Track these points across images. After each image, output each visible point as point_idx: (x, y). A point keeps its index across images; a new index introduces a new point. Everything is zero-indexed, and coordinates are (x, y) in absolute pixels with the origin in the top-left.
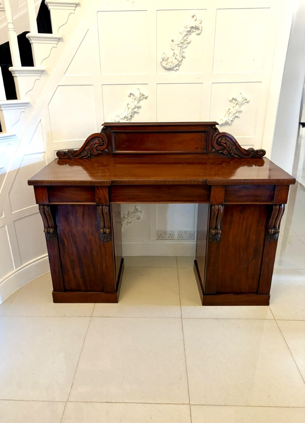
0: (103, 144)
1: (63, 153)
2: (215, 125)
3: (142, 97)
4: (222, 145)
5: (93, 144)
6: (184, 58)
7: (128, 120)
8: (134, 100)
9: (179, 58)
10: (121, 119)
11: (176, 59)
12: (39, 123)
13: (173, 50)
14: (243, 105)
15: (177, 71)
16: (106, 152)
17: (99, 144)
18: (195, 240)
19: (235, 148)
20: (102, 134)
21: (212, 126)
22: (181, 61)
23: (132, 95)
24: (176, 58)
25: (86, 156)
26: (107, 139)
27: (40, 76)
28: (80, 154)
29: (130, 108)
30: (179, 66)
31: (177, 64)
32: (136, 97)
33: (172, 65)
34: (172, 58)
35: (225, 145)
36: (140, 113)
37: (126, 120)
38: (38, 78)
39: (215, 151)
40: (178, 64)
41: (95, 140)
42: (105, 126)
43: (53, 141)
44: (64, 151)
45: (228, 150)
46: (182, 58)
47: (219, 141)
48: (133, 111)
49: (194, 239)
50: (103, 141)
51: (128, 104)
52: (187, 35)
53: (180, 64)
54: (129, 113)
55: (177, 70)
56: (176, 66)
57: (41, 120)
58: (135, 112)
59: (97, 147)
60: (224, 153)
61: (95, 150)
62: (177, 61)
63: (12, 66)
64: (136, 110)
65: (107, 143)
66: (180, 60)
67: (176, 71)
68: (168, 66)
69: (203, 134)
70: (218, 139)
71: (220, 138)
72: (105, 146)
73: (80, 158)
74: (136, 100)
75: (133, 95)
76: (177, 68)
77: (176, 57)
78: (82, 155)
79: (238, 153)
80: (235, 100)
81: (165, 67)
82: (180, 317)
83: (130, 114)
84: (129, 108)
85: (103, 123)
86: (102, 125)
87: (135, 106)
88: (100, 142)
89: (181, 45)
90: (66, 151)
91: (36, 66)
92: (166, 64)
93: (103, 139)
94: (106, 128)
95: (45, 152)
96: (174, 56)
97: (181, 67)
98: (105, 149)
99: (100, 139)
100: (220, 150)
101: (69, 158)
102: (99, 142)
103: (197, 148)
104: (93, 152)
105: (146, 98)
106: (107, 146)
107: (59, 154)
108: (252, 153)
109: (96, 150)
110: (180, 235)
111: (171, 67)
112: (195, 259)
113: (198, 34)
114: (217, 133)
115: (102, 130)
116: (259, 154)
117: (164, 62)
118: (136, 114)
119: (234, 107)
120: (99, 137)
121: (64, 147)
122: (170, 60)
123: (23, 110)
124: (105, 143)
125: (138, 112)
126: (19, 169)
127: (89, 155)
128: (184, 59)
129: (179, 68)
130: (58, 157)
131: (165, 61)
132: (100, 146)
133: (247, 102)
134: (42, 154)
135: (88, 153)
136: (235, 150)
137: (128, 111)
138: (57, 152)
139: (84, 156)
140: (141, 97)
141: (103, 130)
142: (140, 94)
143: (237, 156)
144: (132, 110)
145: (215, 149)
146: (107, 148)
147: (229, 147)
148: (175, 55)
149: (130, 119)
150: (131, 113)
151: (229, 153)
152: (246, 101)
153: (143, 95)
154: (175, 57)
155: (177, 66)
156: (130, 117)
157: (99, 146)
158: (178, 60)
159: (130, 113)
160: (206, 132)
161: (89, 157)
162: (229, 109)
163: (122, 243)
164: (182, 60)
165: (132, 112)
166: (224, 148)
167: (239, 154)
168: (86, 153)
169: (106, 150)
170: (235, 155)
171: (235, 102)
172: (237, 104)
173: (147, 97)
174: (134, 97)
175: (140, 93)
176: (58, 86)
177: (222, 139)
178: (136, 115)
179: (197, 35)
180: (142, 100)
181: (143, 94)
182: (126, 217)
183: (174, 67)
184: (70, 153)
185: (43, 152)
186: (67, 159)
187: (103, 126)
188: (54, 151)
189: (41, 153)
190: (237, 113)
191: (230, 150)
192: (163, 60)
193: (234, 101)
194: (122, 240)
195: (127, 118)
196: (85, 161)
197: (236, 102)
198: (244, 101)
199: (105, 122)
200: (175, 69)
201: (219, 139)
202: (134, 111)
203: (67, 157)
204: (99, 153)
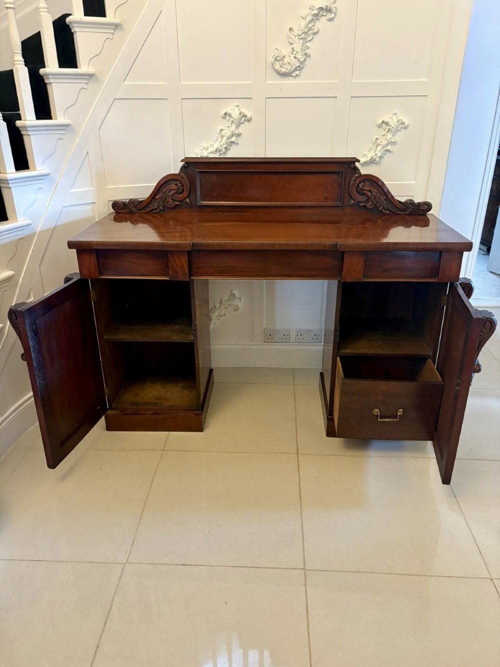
0: (183, 190)
1: (122, 204)
2: (354, 163)
3: (244, 119)
4: (364, 194)
5: (168, 191)
6: (309, 56)
7: (221, 154)
8: (231, 124)
9: (300, 57)
10: (211, 152)
11: (295, 58)
12: (85, 158)
13: (292, 44)
14: (399, 132)
15: (297, 77)
16: (187, 203)
17: (175, 191)
18: (323, 344)
19: (385, 199)
20: (181, 174)
21: (349, 164)
22: (303, 62)
23: (227, 115)
24: (296, 56)
25: (157, 208)
26: (189, 183)
27: (87, 83)
28: (147, 205)
29: (224, 136)
30: (300, 70)
31: (297, 65)
32: (233, 119)
33: (289, 68)
34: (290, 56)
35: (370, 194)
36: (240, 144)
37: (218, 154)
38: (84, 86)
39: (354, 203)
40: (299, 66)
41: (171, 184)
42: (186, 163)
43: (106, 186)
44: (124, 201)
45: (375, 202)
46: (305, 56)
47: (361, 188)
49: (321, 342)
50: (182, 186)
51: (221, 130)
52: (312, 20)
53: (302, 66)
54: (224, 144)
55: (297, 75)
56: (296, 70)
57: (88, 152)
58: (232, 142)
59: (173, 195)
60: (368, 206)
61: (170, 199)
62: (297, 61)
63: (44, 67)
64: (234, 139)
65: (188, 188)
66: (302, 60)
67: (295, 77)
68: (283, 70)
69: (335, 177)
70: (358, 185)
71: (362, 183)
72: (185, 194)
73: (147, 213)
74: (233, 124)
75: (230, 116)
76: (297, 72)
77: (296, 54)
78: (151, 207)
79: (389, 206)
80: (387, 124)
81: (279, 71)
82: (296, 452)
83: (225, 146)
84: (222, 137)
85: (183, 158)
86: (182, 161)
87: (232, 133)
89: (303, 36)
90: (126, 202)
91: (80, 68)
92: (279, 66)
93: (182, 184)
94: (187, 166)
95: (95, 203)
96: (292, 54)
97: (303, 70)
98: (186, 199)
99: (178, 182)
100: (362, 202)
101: (131, 212)
102: (177, 188)
103: (326, 199)
104: (167, 202)
105: (249, 120)
106: (188, 193)
107: (115, 205)
108: (410, 208)
109: (172, 199)
110: (299, 335)
111: (288, 70)
112: (321, 371)
113: (331, 20)
114: (357, 175)
115: (181, 168)
116: (422, 208)
117: (277, 63)
118: (233, 145)
119: (384, 135)
120: (176, 180)
121: (124, 196)
122: (286, 60)
123: (62, 136)
124: (185, 188)
125: (237, 142)
126: (55, 228)
127: (162, 208)
128: (307, 58)
129: (300, 73)
130: (113, 211)
131: (278, 61)
132: (178, 194)
133: (405, 128)
134: (90, 207)
135: (159, 204)
136: (385, 202)
137: (221, 141)
138: (112, 202)
139: (153, 210)
140: (241, 118)
141: (183, 168)
142: (240, 114)
143: (387, 212)
144: (227, 140)
145: (354, 200)
146: (188, 197)
147: (375, 197)
148: (295, 53)
149: (225, 153)
150: (226, 144)
151: (375, 206)
152: (403, 126)
153: (245, 116)
154: (294, 55)
155: (298, 69)
156: (225, 150)
157: (176, 193)
158: (299, 60)
159: (225, 143)
160: (341, 174)
161: (161, 210)
162: (377, 139)
163: (212, 347)
164: (305, 60)
165: (228, 141)
166: (369, 198)
167: (390, 209)
168: (156, 205)
169: (188, 200)
170: (385, 210)
171: (386, 128)
172: (389, 130)
173: (251, 118)
174: (231, 119)
175: (239, 112)
176: (115, 99)
177: (365, 185)
178: (233, 147)
179: (328, 20)
180: (242, 123)
181: (244, 114)
182: (217, 306)
183: (293, 72)
184: (132, 205)
185: (91, 203)
186: (128, 213)
187: (184, 163)
188: (109, 201)
189: (88, 204)
190: (388, 144)
191: (377, 202)
192: (276, 59)
193: (384, 126)
194: (211, 343)
195: (220, 151)
196: (155, 217)
197: (388, 127)
198: (401, 126)
199: (186, 156)
200: (294, 75)
201: (360, 185)
202: (231, 140)
203: (128, 211)
204: (177, 205)
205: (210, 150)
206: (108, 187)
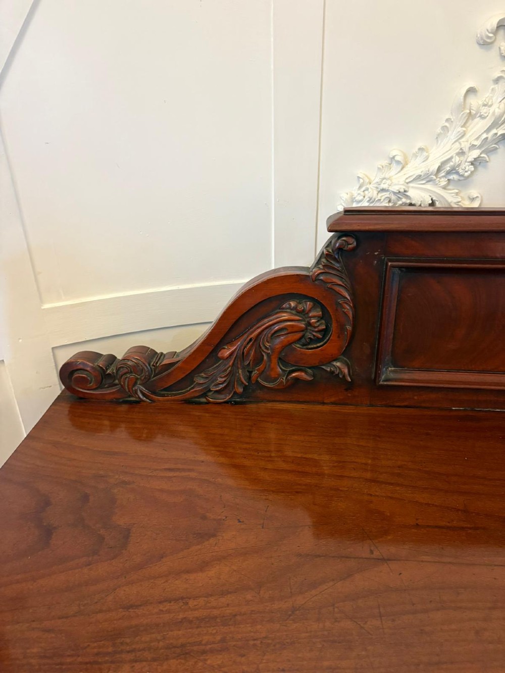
0: (325, 332)
1: (97, 372)
5: (266, 333)
10: (419, 178)
16: (333, 376)
17: (298, 335)
20: (322, 276)
25: (223, 390)
26: (355, 309)
28: (188, 379)
41: (283, 310)
43: (42, 302)
48: (494, 131)
50: (325, 316)
51: (471, 91)
54: (473, 147)
59: (285, 347)
61: (274, 360)
65: (350, 327)
72: (333, 345)
73: (187, 400)
78: (203, 383)
83: (475, 154)
88: (309, 324)
93: (323, 308)
94: (353, 243)
98: (329, 362)
99: (309, 304)
101: (130, 401)
102: (302, 325)
104: (263, 372)
107: (73, 375)
109: (282, 362)
115: (323, 254)
120: (302, 297)
124: (334, 326)
127: (240, 390)
132: (306, 345)
135: (230, 377)
138: (62, 362)
139: (210, 392)
144: (488, 130)
146: (345, 353)
150: (480, 147)
156: (470, 168)
157: (297, 342)
159: (478, 143)
161: (236, 393)
165: (490, 135)
168: (220, 380)
169: (337, 363)
184: (133, 375)
186: (116, 401)
188: (49, 358)
203: (117, 396)
204: (297, 379)
205: (416, 167)
206: (46, 306)
